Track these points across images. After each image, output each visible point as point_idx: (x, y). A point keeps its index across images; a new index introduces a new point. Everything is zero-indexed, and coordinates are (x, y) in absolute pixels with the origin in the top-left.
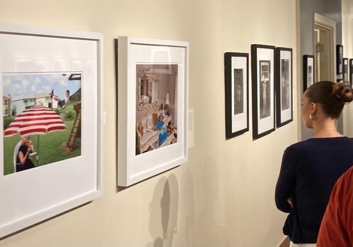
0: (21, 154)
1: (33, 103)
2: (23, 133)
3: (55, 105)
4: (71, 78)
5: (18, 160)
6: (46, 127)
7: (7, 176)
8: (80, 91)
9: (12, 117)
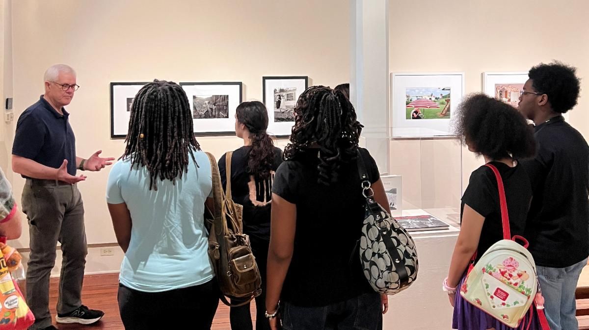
0: (415, 114)
1: (421, 98)
2: (415, 107)
3: (433, 99)
4: (443, 90)
5: (413, 115)
6: (429, 106)
7: (408, 120)
8: (449, 94)
9: (410, 101)
